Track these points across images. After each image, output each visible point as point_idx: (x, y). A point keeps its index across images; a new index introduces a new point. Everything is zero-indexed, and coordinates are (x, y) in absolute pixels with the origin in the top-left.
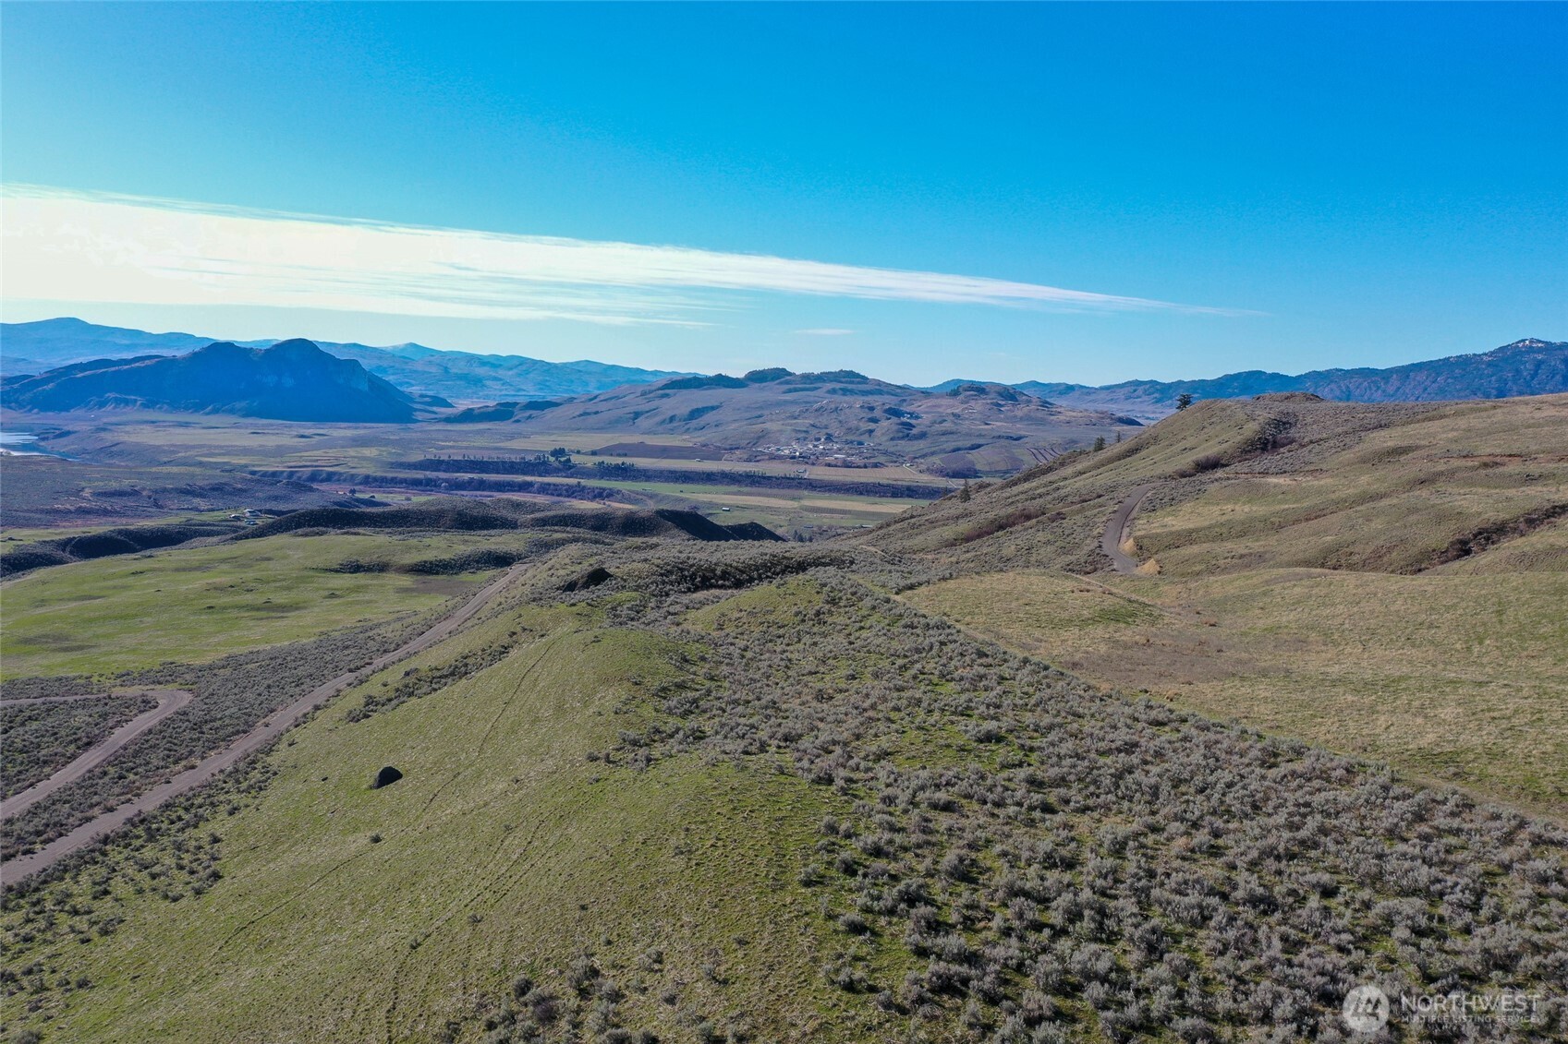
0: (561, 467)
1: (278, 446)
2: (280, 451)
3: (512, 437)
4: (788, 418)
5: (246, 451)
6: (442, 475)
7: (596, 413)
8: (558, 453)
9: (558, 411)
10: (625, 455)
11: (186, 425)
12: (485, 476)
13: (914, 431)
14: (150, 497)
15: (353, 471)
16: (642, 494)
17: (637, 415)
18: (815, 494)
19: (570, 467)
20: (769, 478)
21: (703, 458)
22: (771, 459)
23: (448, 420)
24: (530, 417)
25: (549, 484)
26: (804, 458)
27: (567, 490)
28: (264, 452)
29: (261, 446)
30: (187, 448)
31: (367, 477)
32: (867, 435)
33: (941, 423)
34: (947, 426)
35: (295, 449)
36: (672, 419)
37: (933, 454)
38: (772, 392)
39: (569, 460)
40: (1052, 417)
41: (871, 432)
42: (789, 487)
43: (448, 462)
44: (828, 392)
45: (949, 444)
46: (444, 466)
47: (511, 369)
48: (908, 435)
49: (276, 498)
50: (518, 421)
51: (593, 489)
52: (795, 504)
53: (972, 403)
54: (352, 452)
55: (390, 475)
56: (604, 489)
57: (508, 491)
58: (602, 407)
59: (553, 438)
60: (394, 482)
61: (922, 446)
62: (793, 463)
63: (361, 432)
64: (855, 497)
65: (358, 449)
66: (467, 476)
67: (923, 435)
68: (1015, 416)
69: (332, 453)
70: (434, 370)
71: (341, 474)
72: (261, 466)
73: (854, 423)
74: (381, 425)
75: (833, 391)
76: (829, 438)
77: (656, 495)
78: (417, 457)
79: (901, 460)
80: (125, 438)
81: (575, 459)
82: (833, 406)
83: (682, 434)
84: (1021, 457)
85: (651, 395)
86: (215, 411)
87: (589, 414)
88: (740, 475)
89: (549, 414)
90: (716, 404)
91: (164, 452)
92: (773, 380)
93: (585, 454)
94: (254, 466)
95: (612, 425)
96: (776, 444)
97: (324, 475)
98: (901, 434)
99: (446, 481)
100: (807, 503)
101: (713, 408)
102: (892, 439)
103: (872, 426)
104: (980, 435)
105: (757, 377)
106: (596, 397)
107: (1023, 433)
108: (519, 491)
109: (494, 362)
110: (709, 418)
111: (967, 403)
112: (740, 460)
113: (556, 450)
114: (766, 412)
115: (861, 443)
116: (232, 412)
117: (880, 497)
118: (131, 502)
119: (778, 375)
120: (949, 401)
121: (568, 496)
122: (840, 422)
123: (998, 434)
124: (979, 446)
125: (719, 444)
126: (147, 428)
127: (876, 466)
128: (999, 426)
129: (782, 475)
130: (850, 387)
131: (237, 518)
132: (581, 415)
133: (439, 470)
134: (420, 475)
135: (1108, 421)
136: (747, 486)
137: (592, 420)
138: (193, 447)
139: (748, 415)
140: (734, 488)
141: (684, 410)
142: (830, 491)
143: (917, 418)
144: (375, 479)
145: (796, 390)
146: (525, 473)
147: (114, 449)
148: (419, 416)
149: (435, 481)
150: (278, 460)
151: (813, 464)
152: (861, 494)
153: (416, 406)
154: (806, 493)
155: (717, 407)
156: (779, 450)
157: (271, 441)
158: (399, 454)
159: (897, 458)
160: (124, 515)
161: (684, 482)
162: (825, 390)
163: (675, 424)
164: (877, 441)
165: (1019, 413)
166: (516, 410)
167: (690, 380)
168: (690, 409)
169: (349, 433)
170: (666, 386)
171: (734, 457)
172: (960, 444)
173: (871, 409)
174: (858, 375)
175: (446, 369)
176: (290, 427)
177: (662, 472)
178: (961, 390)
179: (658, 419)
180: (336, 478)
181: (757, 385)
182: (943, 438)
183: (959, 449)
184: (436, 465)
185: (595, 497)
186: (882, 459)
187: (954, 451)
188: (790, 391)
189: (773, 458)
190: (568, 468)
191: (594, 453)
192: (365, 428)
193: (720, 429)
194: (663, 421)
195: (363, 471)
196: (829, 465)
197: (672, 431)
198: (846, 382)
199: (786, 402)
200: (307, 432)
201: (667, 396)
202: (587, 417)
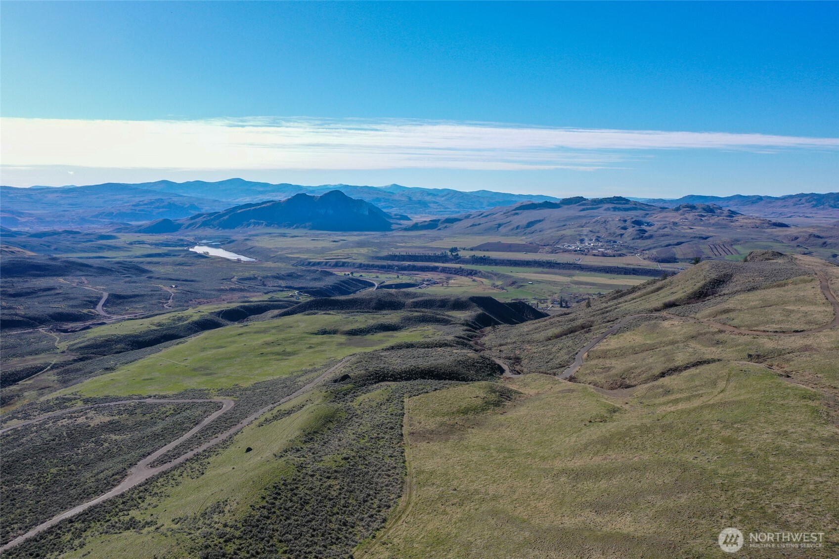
0: (453, 258)
1: (323, 247)
2: (323, 251)
3: (434, 239)
4: (578, 227)
5: (308, 251)
6: (396, 263)
7: (479, 224)
8: (454, 250)
9: (460, 224)
10: (488, 250)
11: (284, 235)
12: (416, 263)
13: (646, 234)
14: (261, 280)
15: (355, 261)
16: (491, 273)
17: (500, 225)
18: (582, 273)
19: (458, 258)
20: (559, 264)
21: (527, 251)
22: (563, 252)
23: (406, 229)
24: (446, 227)
25: (446, 268)
26: (582, 252)
27: (454, 271)
28: (316, 251)
29: (315, 248)
30: (283, 249)
31: (361, 264)
32: (619, 237)
33: (664, 228)
34: (667, 230)
35: (330, 249)
36: (518, 227)
37: (654, 248)
38: (573, 211)
39: (457, 255)
40: (732, 224)
41: (622, 235)
42: (569, 269)
43: (399, 256)
44: (605, 210)
45: (664, 242)
46: (397, 258)
47: (443, 197)
48: (642, 237)
49: (315, 279)
50: (440, 229)
51: (467, 271)
52: (568, 279)
53: (687, 215)
54: (355, 250)
55: (371, 263)
56: (473, 271)
57: (427, 271)
58: (485, 220)
59: (455, 239)
60: (373, 266)
61: (649, 243)
62: (575, 254)
63: (363, 237)
64: (604, 275)
65: (358, 249)
66: (407, 263)
67: (651, 237)
68: (710, 223)
69: (347, 251)
70: (403, 199)
71: (349, 263)
72: (313, 259)
73: (613, 230)
74: (373, 233)
75: (608, 209)
76: (597, 240)
77: (498, 274)
78: (384, 253)
79: (636, 251)
80: (257, 244)
81: (461, 254)
82: (603, 220)
83: (521, 236)
84: (703, 250)
85: (509, 214)
86: (297, 227)
87: (476, 225)
88: (544, 262)
89: (456, 225)
90: (541, 219)
91: (273, 251)
92: (575, 203)
93: (467, 250)
94: (310, 259)
95: (487, 231)
96: (568, 243)
97: (341, 264)
98: (638, 236)
99: (397, 266)
100: (575, 278)
101: (540, 221)
102: (633, 239)
103: (623, 231)
104: (684, 237)
105: (567, 202)
106: (482, 214)
107: (711, 234)
108: (432, 271)
109: (434, 193)
110: (537, 227)
111: (684, 215)
112: (547, 252)
113: (452, 249)
114: (568, 223)
115: (615, 242)
116: (305, 227)
117: (618, 274)
118: (252, 283)
119: (579, 200)
120: (675, 214)
121: (455, 274)
122: (606, 229)
123: (694, 236)
124: (682, 243)
125: (538, 243)
126: (266, 238)
127: (620, 255)
128: (699, 230)
129: (566, 262)
130: (618, 206)
131: (292, 296)
132: (471, 226)
133: (394, 260)
134: (385, 263)
135: (767, 225)
136: (547, 268)
137: (476, 228)
138: (285, 249)
139: (558, 225)
140: (540, 269)
141: (524, 222)
142: (591, 271)
143: (651, 225)
144: (364, 265)
145: (587, 209)
146: (436, 261)
147: (251, 250)
148: (394, 226)
149: (392, 266)
150: (321, 255)
151: (586, 255)
152: (608, 272)
153: (391, 221)
154: (577, 272)
155: (543, 220)
156: (569, 246)
157: (320, 244)
158: (376, 252)
159: (633, 250)
160: (249, 291)
161: (514, 266)
162: (603, 208)
163: (518, 231)
164: (625, 240)
165: (712, 221)
166: (439, 223)
167: (529, 205)
168: (527, 222)
169: (357, 239)
170: (517, 209)
171: (544, 250)
172: (671, 242)
173: (625, 221)
174: (624, 199)
175: (410, 199)
176: (329, 235)
177: (503, 260)
178: (681, 207)
179: (510, 228)
180: (346, 265)
181: (566, 206)
182: (662, 238)
183: (669, 245)
184: (393, 257)
185: (468, 275)
186: (624, 251)
187: (667, 246)
188: (583, 210)
189: (565, 251)
190: (457, 259)
191: (472, 250)
192: (365, 235)
193: (542, 233)
194: (513, 229)
195: (359, 261)
196: (594, 255)
197: (517, 234)
198: (617, 203)
199: (580, 217)
200: (337, 238)
201: (517, 214)
202: (474, 229)
